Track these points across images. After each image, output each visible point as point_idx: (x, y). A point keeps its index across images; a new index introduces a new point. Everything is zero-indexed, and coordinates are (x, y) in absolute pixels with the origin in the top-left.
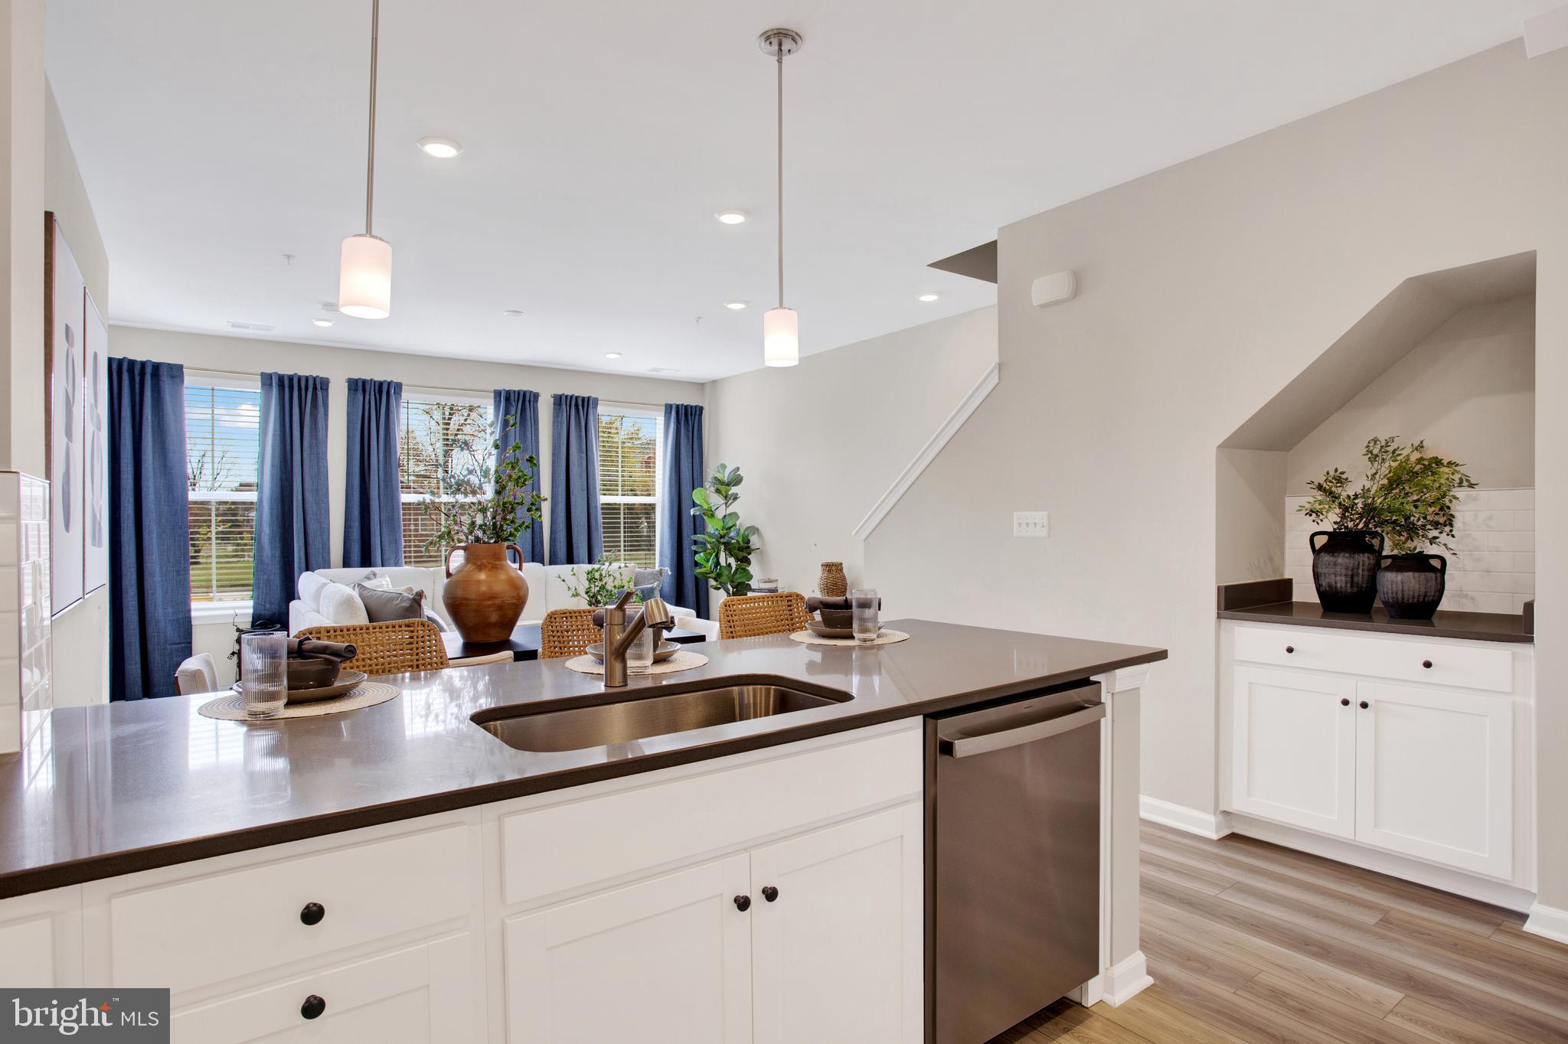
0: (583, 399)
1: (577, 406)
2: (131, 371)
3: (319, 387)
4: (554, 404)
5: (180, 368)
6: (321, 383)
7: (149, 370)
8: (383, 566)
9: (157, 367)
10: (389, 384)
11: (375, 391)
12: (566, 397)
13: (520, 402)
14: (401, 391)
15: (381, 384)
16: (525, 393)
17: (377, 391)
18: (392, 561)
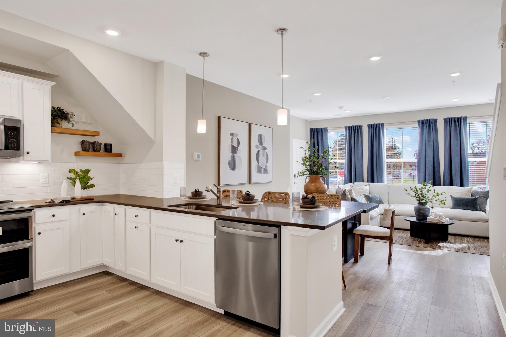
0: (458, 118)
1: (455, 121)
2: (317, 131)
3: (359, 128)
4: (444, 122)
5: (327, 128)
6: (359, 127)
7: (320, 130)
8: (377, 182)
9: (322, 129)
10: (379, 124)
11: (375, 127)
12: (449, 119)
13: (428, 123)
14: (384, 126)
15: (377, 124)
16: (430, 120)
17: (376, 127)
18: (380, 181)
